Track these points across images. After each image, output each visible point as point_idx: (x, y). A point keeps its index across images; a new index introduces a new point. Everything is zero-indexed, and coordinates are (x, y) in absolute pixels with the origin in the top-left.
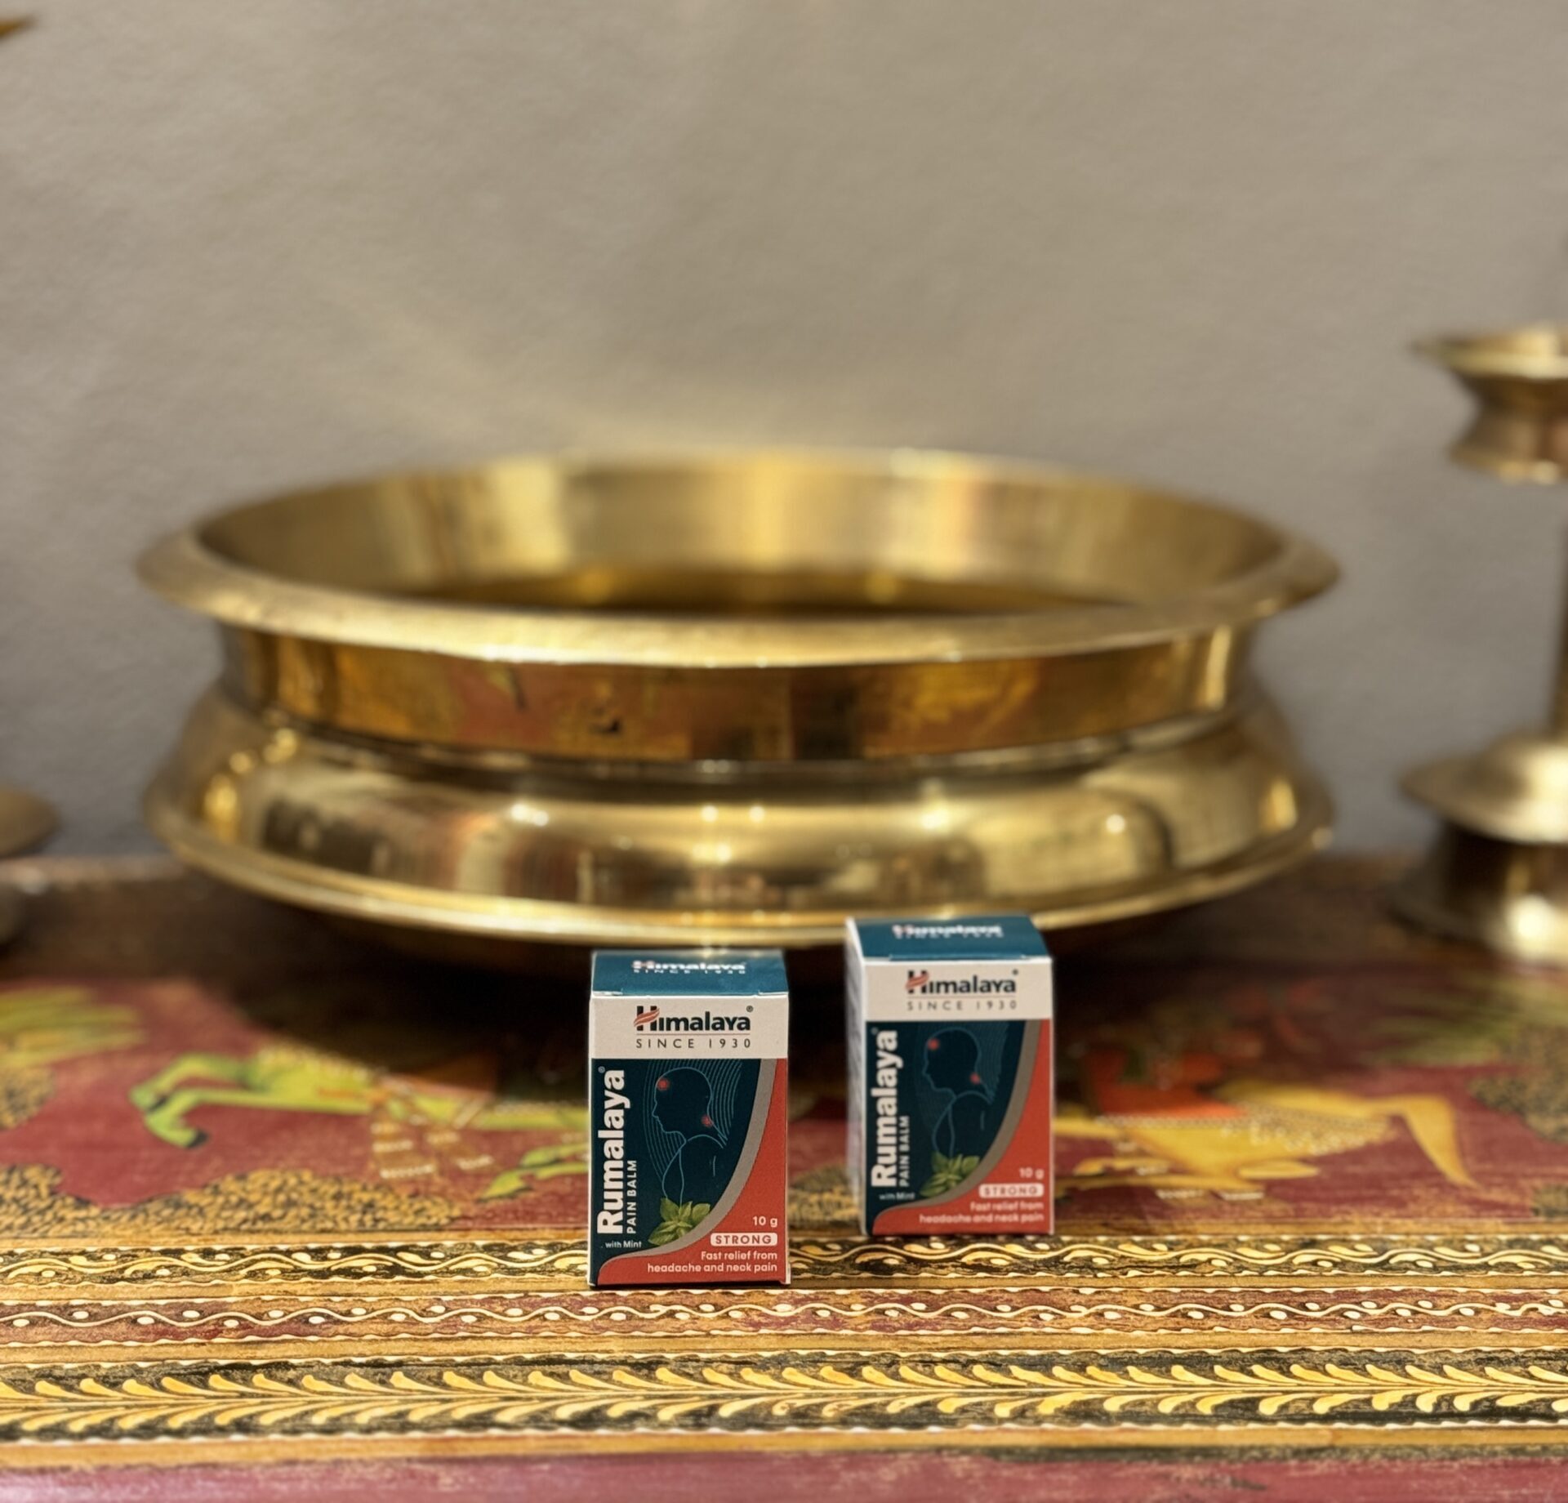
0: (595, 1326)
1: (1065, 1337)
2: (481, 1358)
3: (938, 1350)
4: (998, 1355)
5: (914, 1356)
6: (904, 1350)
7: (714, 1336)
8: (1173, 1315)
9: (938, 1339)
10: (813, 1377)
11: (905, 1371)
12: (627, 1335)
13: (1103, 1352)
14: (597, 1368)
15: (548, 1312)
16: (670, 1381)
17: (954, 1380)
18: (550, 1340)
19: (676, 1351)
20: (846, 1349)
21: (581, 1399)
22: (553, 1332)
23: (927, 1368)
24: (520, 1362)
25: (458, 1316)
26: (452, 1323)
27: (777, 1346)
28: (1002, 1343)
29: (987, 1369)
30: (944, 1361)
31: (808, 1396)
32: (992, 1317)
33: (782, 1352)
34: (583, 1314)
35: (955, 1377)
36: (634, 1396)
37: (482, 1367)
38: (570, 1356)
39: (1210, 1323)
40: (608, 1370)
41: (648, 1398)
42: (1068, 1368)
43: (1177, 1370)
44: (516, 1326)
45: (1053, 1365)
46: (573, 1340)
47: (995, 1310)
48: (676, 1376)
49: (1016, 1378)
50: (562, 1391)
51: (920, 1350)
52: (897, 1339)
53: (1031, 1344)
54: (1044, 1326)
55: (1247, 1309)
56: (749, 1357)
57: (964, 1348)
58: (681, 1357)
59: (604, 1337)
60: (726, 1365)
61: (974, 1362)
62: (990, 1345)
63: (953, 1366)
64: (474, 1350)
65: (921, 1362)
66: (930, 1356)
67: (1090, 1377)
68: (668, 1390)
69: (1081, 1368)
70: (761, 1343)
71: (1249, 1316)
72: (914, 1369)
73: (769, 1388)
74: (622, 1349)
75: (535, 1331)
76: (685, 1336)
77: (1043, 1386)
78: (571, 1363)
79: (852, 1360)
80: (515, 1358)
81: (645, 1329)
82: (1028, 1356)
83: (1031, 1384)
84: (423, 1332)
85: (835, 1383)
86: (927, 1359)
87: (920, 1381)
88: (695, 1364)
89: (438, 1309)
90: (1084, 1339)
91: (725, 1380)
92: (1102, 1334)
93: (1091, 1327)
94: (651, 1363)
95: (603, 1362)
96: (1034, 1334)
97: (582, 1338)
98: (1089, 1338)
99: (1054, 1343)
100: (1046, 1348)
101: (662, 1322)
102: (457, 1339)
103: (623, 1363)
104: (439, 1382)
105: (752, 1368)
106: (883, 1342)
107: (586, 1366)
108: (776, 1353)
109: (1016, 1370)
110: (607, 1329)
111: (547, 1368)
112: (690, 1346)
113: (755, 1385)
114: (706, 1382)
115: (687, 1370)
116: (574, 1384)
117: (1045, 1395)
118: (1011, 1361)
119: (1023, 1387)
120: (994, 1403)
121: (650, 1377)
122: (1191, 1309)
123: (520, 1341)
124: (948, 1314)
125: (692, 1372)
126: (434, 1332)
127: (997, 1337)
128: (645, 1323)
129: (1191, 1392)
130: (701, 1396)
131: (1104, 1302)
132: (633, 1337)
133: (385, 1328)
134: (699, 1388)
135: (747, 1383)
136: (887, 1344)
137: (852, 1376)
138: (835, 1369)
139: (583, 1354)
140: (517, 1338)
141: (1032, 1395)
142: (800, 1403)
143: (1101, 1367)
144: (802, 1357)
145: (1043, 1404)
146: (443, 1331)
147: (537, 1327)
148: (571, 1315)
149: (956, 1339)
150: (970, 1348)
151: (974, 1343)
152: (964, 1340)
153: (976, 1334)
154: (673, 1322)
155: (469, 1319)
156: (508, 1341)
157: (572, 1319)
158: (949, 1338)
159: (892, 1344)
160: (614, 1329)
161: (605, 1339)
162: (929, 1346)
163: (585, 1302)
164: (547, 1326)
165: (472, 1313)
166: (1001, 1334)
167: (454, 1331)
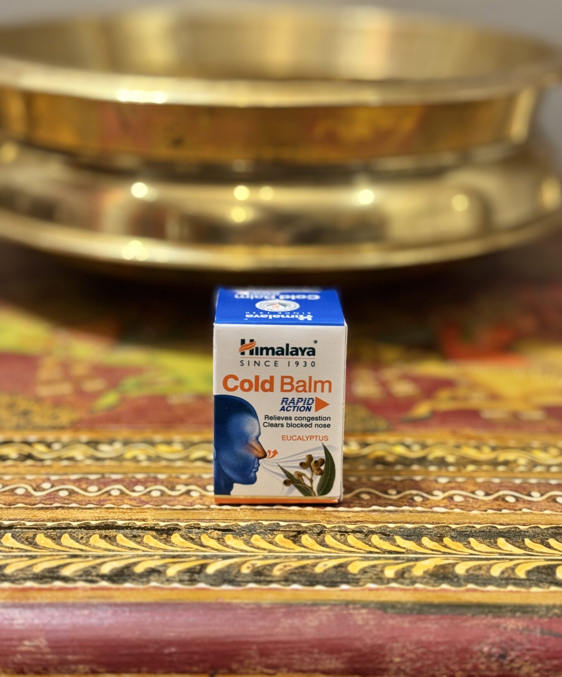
0: (140, 500)
1: (430, 515)
2: (64, 523)
3: (351, 523)
4: (388, 527)
5: (335, 527)
6: (329, 522)
7: (213, 509)
8: (496, 499)
9: (350, 515)
10: (270, 543)
11: (329, 539)
12: (158, 507)
13: (454, 526)
14: (135, 532)
15: (113, 489)
16: (179, 544)
17: (359, 547)
18: (110, 511)
19: (187, 520)
20: (292, 521)
21: (119, 557)
22: (114, 504)
23: (343, 537)
24: (88, 527)
25: (58, 491)
26: (52, 496)
27: (250, 518)
28: (391, 518)
29: (381, 538)
30: (354, 532)
31: (266, 558)
32: (385, 499)
33: (253, 522)
34: (134, 491)
35: (360, 544)
36: (155, 555)
37: (63, 531)
38: (120, 523)
39: (520, 505)
40: (141, 534)
41: (163, 557)
42: (432, 539)
43: (501, 541)
44: (91, 499)
45: (422, 536)
46: (124, 511)
47: (386, 493)
48: (184, 540)
49: (398, 546)
50: (109, 550)
51: (339, 522)
52: (325, 514)
53: (408, 519)
54: (416, 506)
55: (542, 495)
56: (232, 526)
57: (366, 522)
58: (189, 525)
59: (144, 509)
60: (216, 532)
61: (372, 532)
62: (383, 519)
63: (359, 535)
64: (61, 517)
65: (339, 531)
66: (345, 527)
67: (445, 546)
68: (177, 551)
69: (439, 538)
70: (241, 515)
71: (544, 500)
72: (333, 537)
73: (242, 551)
74: (153, 518)
75: (102, 503)
76: (194, 509)
77: (416, 553)
78: (119, 528)
79: (296, 530)
80: (84, 524)
81: (171, 503)
82: (406, 528)
83: (409, 551)
84: (33, 502)
85: (284, 547)
86: (343, 529)
87: (338, 547)
88: (197, 531)
89: (46, 485)
90: (441, 516)
91: (214, 544)
92: (452, 513)
93: (445, 507)
94: (169, 529)
95: (139, 528)
96: (411, 512)
97: (131, 509)
98: (445, 515)
99: (423, 519)
100: (418, 523)
101: (181, 498)
102: (52, 508)
103: (152, 529)
104: (31, 542)
105: (233, 534)
106: (316, 516)
107: (128, 531)
108: (249, 523)
109: (399, 540)
110: (147, 503)
111: (104, 532)
112: (195, 517)
113: (233, 548)
114: (202, 546)
115: (191, 535)
116: (118, 545)
117: (417, 559)
118: (395, 532)
119: (403, 553)
120: (384, 566)
121: (167, 541)
122: (507, 495)
123: (92, 511)
124: (358, 496)
125: (194, 537)
126: (40, 503)
127: (387, 513)
128: (172, 498)
129: (511, 560)
130: (197, 556)
131: (453, 488)
132: (162, 509)
133: (11, 499)
134: (197, 550)
135: (227, 546)
136: (318, 517)
137: (295, 542)
138: (285, 537)
139: (128, 522)
140: (90, 509)
141: (409, 560)
142: (259, 563)
143: (452, 538)
144: (265, 526)
145: (416, 567)
146: (46, 502)
147: (104, 500)
148: (127, 492)
149: (362, 514)
150: (370, 522)
151: (373, 518)
152: (367, 515)
153: (374, 511)
154: (189, 498)
155: (63, 494)
156: (84, 510)
157: (127, 495)
158: (357, 514)
159: (322, 517)
160: (152, 503)
161: (144, 511)
162: (344, 520)
163: (138, 482)
164: (110, 500)
165: (67, 489)
166: (390, 511)
167: (52, 502)
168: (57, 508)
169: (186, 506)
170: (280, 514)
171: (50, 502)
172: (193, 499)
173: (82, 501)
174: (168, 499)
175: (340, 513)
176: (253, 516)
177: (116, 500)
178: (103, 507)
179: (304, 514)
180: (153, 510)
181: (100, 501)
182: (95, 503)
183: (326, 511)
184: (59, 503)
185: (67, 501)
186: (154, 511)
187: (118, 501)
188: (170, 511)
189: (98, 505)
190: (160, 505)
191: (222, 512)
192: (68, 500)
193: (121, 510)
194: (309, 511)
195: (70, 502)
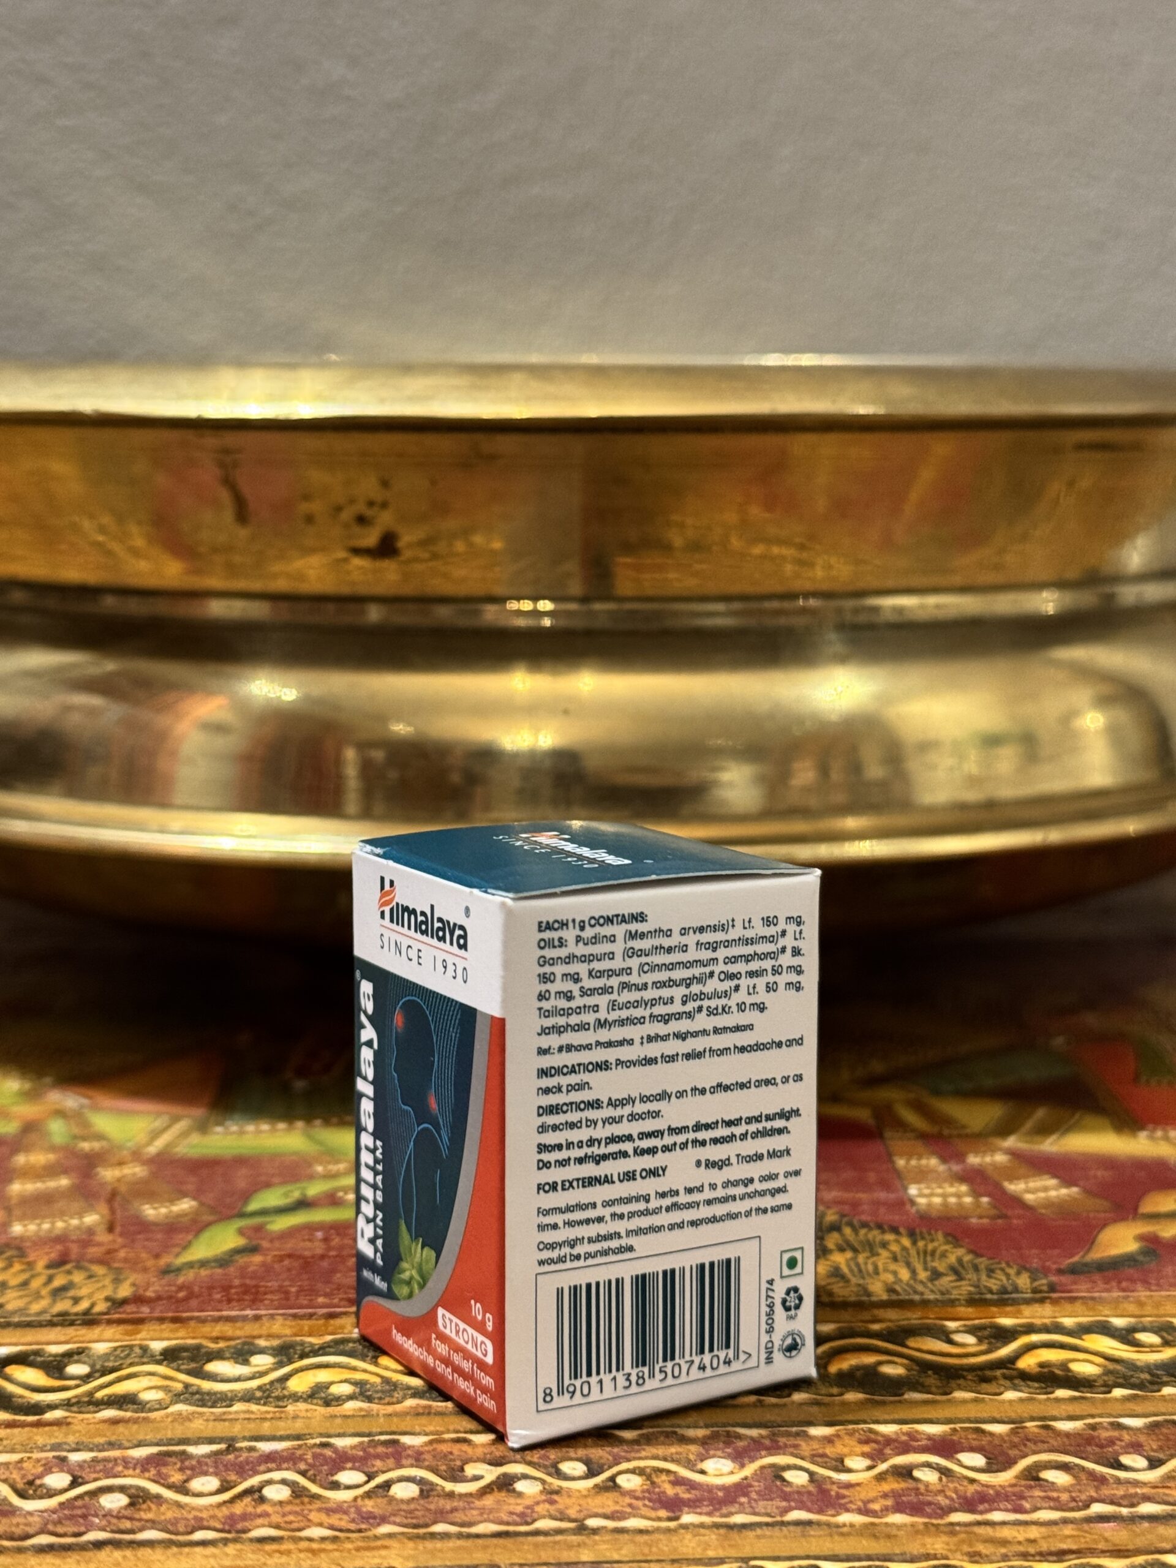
0: (358, 1510)
7: (595, 1531)
9: (1034, 1532)
12: (422, 1531)
15: (269, 1482)
18: (268, 1547)
22: (277, 1527)
25: (94, 1494)
26: (79, 1512)
27: (721, 1553)
28: (1163, 1539)
34: (335, 1486)
44: (204, 1515)
46: (315, 1546)
47: (1119, 1467)
52: (953, 1533)
59: (376, 1538)
62: (1140, 1542)
75: (239, 1526)
76: (537, 1533)
81: (459, 1517)
84: (18, 1531)
89: (57, 1480)
97: (335, 1539)
101: (489, 1501)
102: (83, 1548)
106: (928, 1540)
110: (383, 1520)
123: (210, 1550)
126: (42, 1531)
127: (1146, 1525)
128: (457, 1504)
132: (433, 1536)
140: (203, 1543)
146: (60, 1529)
147: (245, 1517)
148: (314, 1489)
149: (1068, 1530)
150: (1103, 1552)
151: (1106, 1540)
152: (1086, 1532)
153: (1103, 1518)
154: (512, 1500)
155: (114, 1502)
156: (186, 1550)
157: (315, 1497)
158: (1055, 1529)
159: (948, 1544)
160: (398, 1520)
161: (379, 1543)
162: (1021, 1549)
163: (342, 1460)
164: (266, 1515)
165: (122, 1489)
166: (1152, 1518)
167: (83, 1529)
168: (99, 1545)
169: (508, 1524)
170: (813, 1540)
171: (75, 1529)
172: (528, 1502)
173: (175, 1522)
174: (448, 1505)
175: (998, 1528)
176: (730, 1546)
177: (284, 1515)
178: (244, 1536)
179: (889, 1537)
180: (406, 1541)
181: (232, 1519)
182: (219, 1526)
183: (952, 1524)
184: (103, 1529)
185: (128, 1525)
186: (411, 1544)
187: (291, 1518)
188: (459, 1543)
189: (229, 1532)
190: (427, 1526)
191: (626, 1536)
192: (131, 1519)
193: (304, 1545)
194: (899, 1527)
195: (138, 1524)
